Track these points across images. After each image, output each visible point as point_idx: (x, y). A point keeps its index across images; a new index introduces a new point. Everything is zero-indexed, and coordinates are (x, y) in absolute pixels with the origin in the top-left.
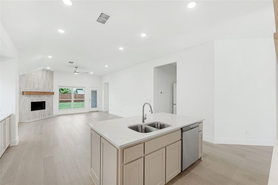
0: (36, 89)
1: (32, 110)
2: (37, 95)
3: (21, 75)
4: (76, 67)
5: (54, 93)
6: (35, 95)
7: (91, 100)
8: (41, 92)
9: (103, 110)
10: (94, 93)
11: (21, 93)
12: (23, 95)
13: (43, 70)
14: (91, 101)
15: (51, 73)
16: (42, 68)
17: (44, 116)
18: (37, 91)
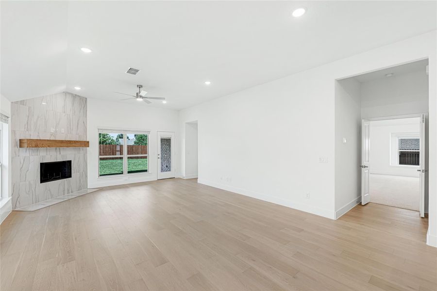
0: (51, 135)
1: (42, 181)
2: (52, 146)
3: (17, 102)
4: (140, 87)
5: (88, 142)
6: (49, 146)
7: (160, 156)
8: (62, 142)
9: (184, 175)
10: (166, 143)
11: (16, 142)
12: (20, 148)
13: (66, 93)
14: (160, 159)
15: (81, 101)
16: (63, 88)
17: (68, 193)
18: (54, 139)
